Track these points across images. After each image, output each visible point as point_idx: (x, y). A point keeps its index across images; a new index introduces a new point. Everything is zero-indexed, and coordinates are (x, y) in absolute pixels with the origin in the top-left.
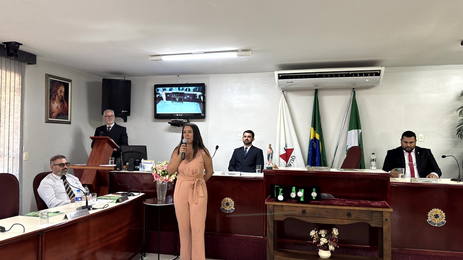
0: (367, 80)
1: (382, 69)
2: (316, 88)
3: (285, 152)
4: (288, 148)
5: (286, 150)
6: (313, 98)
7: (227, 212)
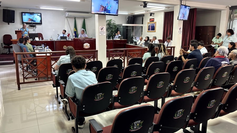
1: (93, 15)
2: (75, 17)
5: (68, 34)
6: (74, 20)
7: (65, 49)
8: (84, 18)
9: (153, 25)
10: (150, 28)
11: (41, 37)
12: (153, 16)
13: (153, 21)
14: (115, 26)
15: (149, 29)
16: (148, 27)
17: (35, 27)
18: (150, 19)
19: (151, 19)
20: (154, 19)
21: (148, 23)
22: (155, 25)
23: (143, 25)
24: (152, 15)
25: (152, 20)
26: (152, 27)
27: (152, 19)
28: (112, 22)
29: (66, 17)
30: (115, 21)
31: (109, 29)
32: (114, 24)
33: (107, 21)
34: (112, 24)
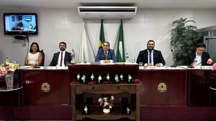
0: (128, 14)
1: (136, 8)
2: (102, 18)
7: (46, 92)
8: (122, 19)
14: (195, 33)
17: (26, 40)
28: (187, 24)
29: (84, 20)
30: (194, 22)
31: (177, 40)
32: (192, 28)
33: (173, 23)
34: (187, 29)
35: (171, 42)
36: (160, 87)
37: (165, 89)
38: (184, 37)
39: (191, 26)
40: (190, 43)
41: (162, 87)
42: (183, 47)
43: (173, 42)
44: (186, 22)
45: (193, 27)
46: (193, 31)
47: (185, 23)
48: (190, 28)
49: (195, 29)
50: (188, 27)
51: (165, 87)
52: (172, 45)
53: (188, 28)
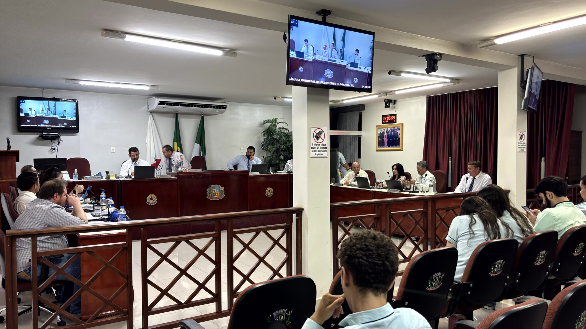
0: (217, 111)
1: (228, 105)
2: (177, 112)
3: (155, 162)
4: (157, 158)
5: (156, 160)
6: (174, 120)
7: (152, 204)
8: (202, 115)
9: (394, 131)
10: (386, 139)
11: (76, 171)
12: (394, 108)
13: (393, 121)
14: (287, 136)
15: (381, 143)
16: (379, 137)
17: (57, 141)
18: (383, 116)
19: (386, 116)
20: (395, 115)
21: (378, 127)
22: (399, 132)
23: (363, 134)
24: (391, 105)
25: (390, 119)
26: (389, 137)
27: (391, 115)
28: (279, 126)
29: (151, 113)
30: (286, 123)
31: (269, 144)
32: (283, 130)
33: (264, 123)
34: (278, 132)
35: (263, 146)
36: (268, 192)
37: (272, 193)
38: (277, 140)
39: (283, 128)
40: (284, 148)
41: (269, 191)
42: (274, 151)
43: (265, 146)
44: (279, 123)
45: (285, 129)
46: (285, 133)
47: (277, 124)
48: (282, 129)
49: (286, 131)
50: (280, 128)
51: (272, 192)
52: (264, 149)
53: (280, 130)
